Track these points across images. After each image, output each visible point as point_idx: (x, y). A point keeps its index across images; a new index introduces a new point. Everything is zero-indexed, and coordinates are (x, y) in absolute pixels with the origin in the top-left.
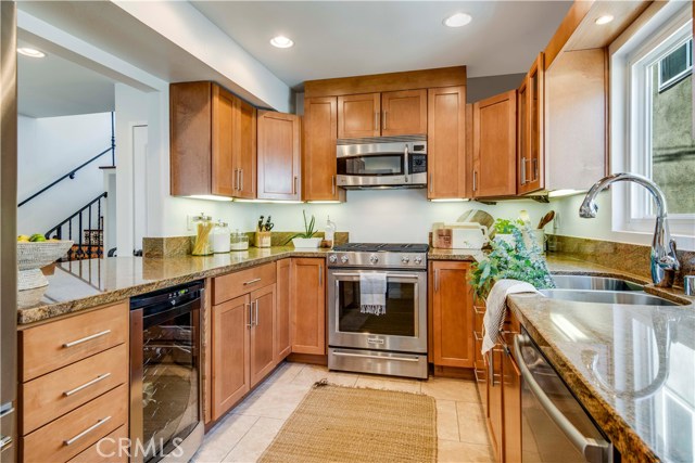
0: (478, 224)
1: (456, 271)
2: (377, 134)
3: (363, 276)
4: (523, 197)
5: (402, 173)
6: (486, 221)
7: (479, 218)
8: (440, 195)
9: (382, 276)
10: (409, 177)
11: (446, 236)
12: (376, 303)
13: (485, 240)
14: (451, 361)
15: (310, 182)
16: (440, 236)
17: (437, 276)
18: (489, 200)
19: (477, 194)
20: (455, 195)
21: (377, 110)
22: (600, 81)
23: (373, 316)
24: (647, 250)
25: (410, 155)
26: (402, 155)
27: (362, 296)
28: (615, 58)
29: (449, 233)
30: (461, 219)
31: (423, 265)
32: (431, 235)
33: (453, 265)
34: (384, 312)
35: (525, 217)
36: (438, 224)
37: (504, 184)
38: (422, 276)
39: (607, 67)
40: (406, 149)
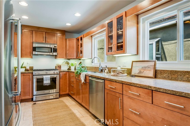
0: (66, 64)
1: (65, 74)
2: (44, 42)
3: (44, 77)
4: (77, 59)
5: (51, 52)
6: (68, 63)
7: (66, 63)
8: (59, 58)
9: (49, 76)
10: (53, 53)
11: (60, 67)
12: (48, 83)
13: (68, 67)
14: (64, 93)
15: (24, 52)
16: (58, 67)
17: (61, 75)
18: (69, 59)
19: (68, 58)
20: (63, 58)
21: (44, 36)
22: (91, 41)
23: (47, 86)
24: (98, 68)
25: (53, 48)
26: (51, 48)
27: (44, 81)
28: (93, 38)
29: (60, 66)
30: (63, 63)
31: (59, 73)
32: (56, 67)
33: (64, 73)
34: (50, 84)
35: (76, 63)
36: (58, 64)
37: (74, 56)
38: (58, 76)
39: (92, 39)
40: (52, 46)
